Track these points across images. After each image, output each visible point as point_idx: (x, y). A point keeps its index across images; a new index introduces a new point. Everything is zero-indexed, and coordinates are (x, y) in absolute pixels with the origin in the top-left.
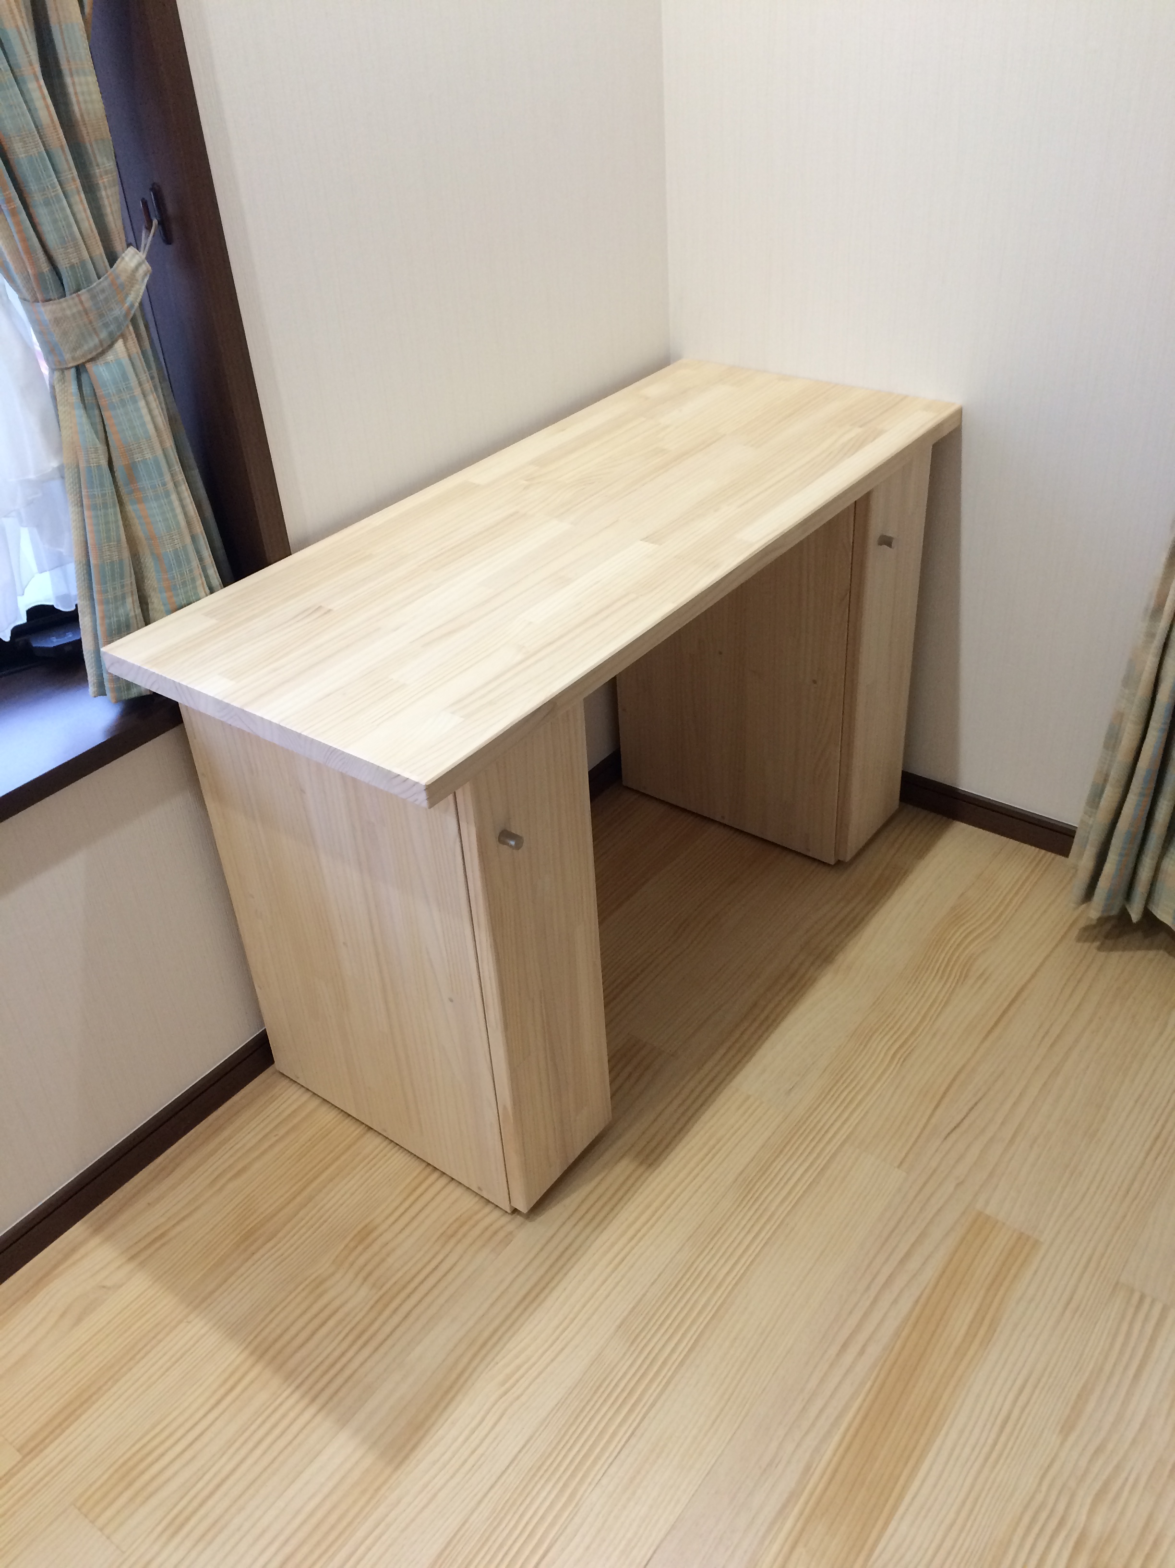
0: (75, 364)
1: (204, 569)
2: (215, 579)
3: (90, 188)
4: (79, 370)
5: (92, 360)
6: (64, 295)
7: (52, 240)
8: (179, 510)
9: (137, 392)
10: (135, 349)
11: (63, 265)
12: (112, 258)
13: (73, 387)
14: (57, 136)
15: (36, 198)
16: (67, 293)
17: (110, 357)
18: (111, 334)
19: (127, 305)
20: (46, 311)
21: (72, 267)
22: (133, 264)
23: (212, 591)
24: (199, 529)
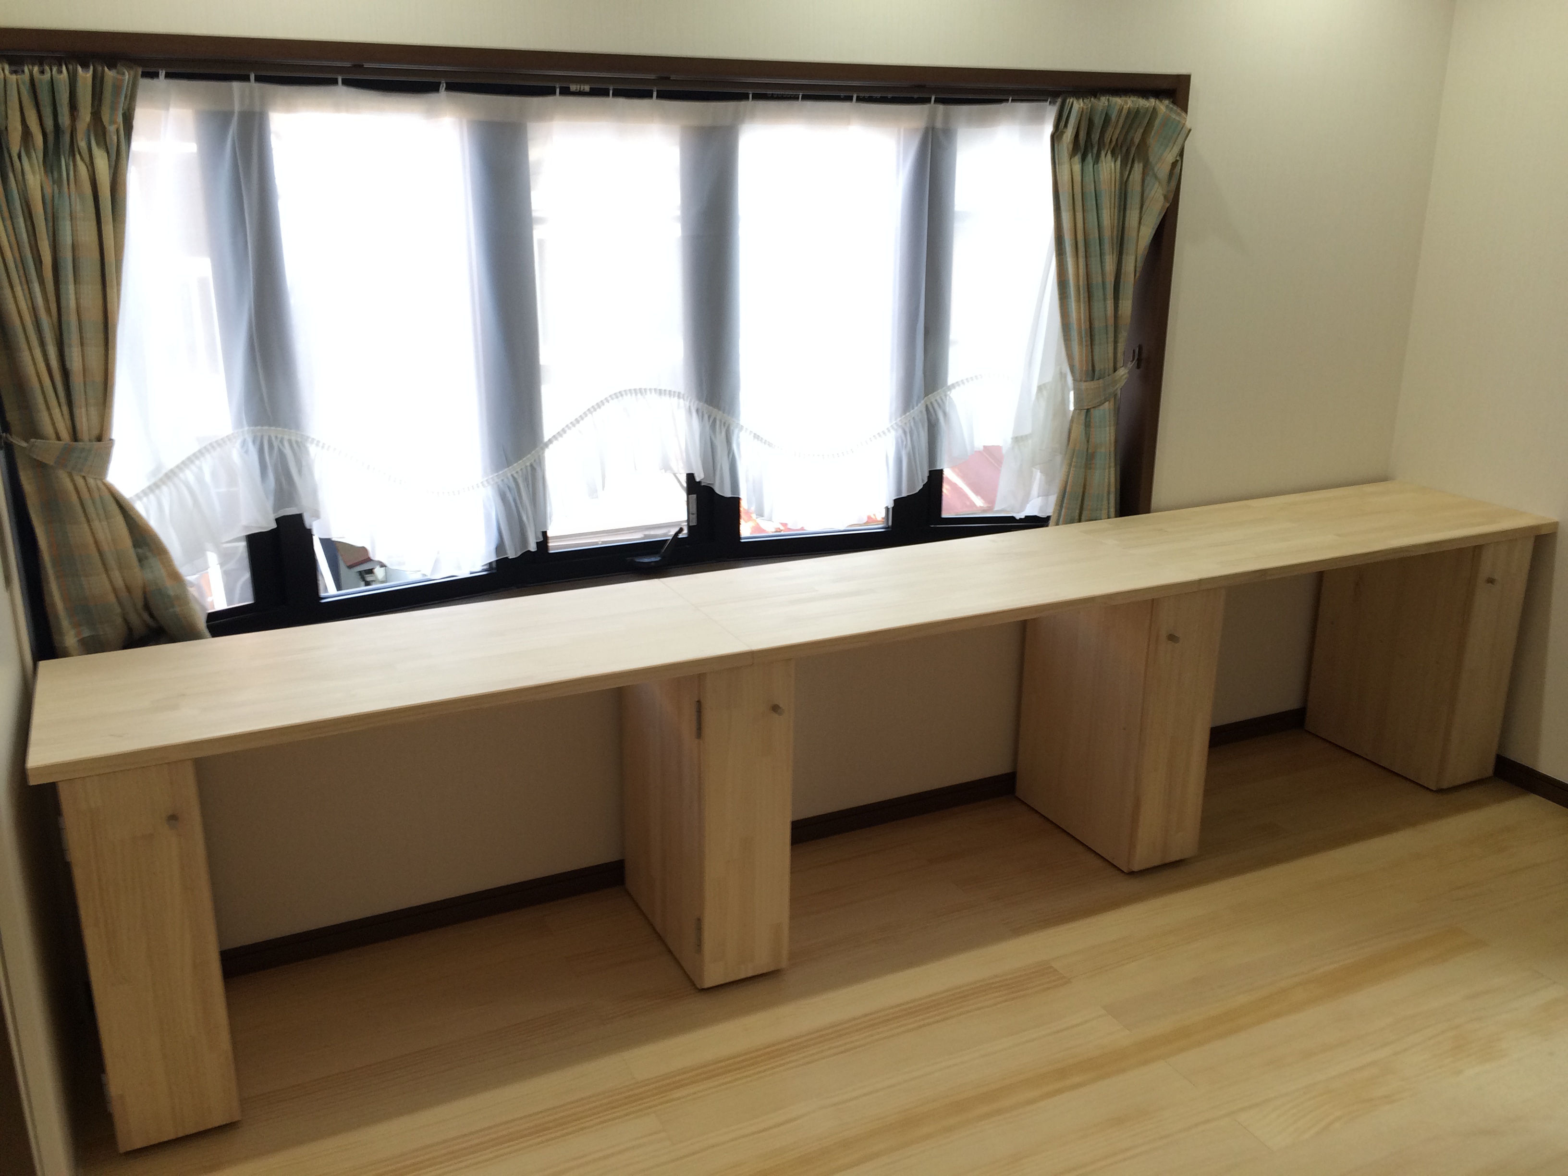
0: (1087, 408)
1: (1109, 508)
2: (1112, 513)
3: (1116, 342)
4: (1088, 410)
5: (1094, 407)
6: (1093, 380)
7: (1096, 358)
8: (1107, 477)
9: (1108, 423)
10: (1112, 407)
11: (1097, 368)
12: (1115, 370)
13: (1083, 417)
14: (1111, 321)
15: (1097, 341)
16: (1095, 379)
17: (1101, 407)
18: (1105, 399)
19: (1116, 388)
20: (1084, 385)
21: (1101, 370)
22: (1123, 373)
23: (1109, 518)
24: (1113, 489)
